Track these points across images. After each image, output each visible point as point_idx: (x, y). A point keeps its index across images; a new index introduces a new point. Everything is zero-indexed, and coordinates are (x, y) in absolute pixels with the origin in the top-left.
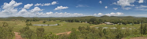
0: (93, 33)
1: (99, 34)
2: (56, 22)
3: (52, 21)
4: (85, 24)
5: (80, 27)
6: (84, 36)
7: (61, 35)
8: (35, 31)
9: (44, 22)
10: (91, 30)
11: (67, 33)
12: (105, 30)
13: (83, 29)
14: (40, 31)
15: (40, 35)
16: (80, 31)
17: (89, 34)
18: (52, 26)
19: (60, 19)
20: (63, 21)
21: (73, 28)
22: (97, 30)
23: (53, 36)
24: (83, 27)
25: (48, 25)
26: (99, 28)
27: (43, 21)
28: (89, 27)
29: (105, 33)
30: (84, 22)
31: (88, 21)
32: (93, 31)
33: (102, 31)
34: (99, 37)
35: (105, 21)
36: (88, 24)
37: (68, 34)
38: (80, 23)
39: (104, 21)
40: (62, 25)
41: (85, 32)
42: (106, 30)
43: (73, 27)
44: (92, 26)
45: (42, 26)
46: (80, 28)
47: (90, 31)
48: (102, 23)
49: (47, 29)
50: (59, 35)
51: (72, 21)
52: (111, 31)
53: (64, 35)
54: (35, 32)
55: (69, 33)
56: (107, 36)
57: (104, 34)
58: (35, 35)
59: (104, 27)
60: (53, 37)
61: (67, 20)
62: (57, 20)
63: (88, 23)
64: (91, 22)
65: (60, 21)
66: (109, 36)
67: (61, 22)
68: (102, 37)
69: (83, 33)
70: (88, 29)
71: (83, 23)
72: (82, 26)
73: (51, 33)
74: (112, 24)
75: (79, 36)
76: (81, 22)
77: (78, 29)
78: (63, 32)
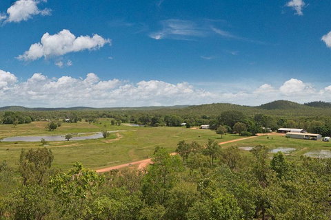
0: (232, 168)
1: (257, 173)
2: (96, 127)
3: (83, 121)
4: (201, 135)
5: (183, 142)
6: (198, 176)
7: (114, 172)
8: (14, 165)
9: (52, 128)
10: (225, 157)
11: (136, 166)
12: (281, 157)
13: (195, 152)
14: (36, 161)
15: (32, 177)
16: (181, 159)
17: (216, 169)
18: (82, 142)
19: (111, 114)
20: (124, 121)
21: (158, 148)
22: (245, 158)
23: (83, 178)
24: (194, 145)
25: (68, 137)
26: (254, 152)
27: (49, 122)
28: (216, 144)
29: (279, 171)
30: (199, 124)
31: (210, 123)
32: (231, 159)
33: (268, 164)
34: (254, 185)
35: (282, 123)
36: (213, 132)
37: (140, 167)
38: (182, 130)
39: (274, 123)
40: (119, 137)
41: (202, 163)
42: (285, 161)
43: (160, 145)
44: (228, 142)
45: (44, 142)
46: (182, 148)
47: (218, 160)
48: (268, 132)
49: (63, 152)
50: (106, 173)
51: (154, 123)
52: (307, 163)
53: (125, 171)
54: (10, 170)
55: (143, 164)
56: (289, 183)
57: (276, 174)
58: (15, 178)
59: (277, 147)
60: (86, 183)
61: (137, 119)
62: (100, 120)
63: (211, 128)
64: (224, 128)
65: (113, 123)
66: (298, 186)
67: (114, 126)
68: (268, 184)
69: (193, 165)
70: (211, 151)
71: (194, 128)
72: (188, 141)
73: (75, 169)
74: (314, 138)
75: (179, 174)
76: (188, 126)
77: (177, 151)
78: (122, 162)
